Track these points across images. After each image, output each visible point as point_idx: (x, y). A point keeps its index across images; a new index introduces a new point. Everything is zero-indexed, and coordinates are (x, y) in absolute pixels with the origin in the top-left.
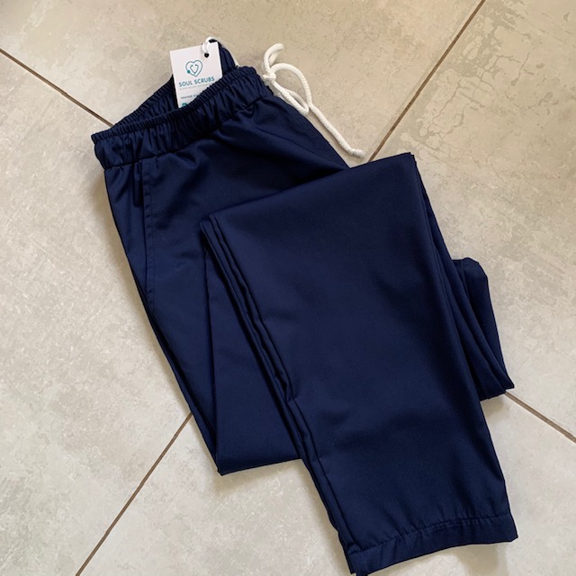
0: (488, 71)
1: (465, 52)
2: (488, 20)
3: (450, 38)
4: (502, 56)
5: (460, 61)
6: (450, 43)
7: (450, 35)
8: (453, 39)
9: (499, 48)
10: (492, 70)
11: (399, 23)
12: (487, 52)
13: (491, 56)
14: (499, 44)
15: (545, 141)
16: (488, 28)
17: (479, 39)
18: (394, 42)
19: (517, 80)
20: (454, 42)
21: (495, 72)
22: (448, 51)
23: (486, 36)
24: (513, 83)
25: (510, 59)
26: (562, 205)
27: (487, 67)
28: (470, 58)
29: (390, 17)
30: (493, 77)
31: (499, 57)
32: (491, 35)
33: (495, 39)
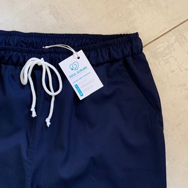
0: (164, 60)
1: (158, 47)
2: (174, 37)
3: (155, 37)
4: (173, 57)
5: (154, 50)
6: (153, 39)
7: (155, 36)
8: (155, 38)
9: (173, 52)
10: (166, 61)
11: (135, 19)
12: (167, 51)
13: (168, 54)
14: (174, 51)
15: (174, 105)
16: (172, 41)
17: (166, 44)
18: (129, 26)
19: (174, 71)
20: (155, 40)
21: (166, 63)
22: (150, 43)
23: (170, 44)
24: (172, 72)
25: (176, 59)
26: (169, 137)
27: (164, 59)
28: (159, 50)
29: (132, 14)
30: (165, 64)
31: (171, 56)
32: (172, 44)
33: (173, 47)
